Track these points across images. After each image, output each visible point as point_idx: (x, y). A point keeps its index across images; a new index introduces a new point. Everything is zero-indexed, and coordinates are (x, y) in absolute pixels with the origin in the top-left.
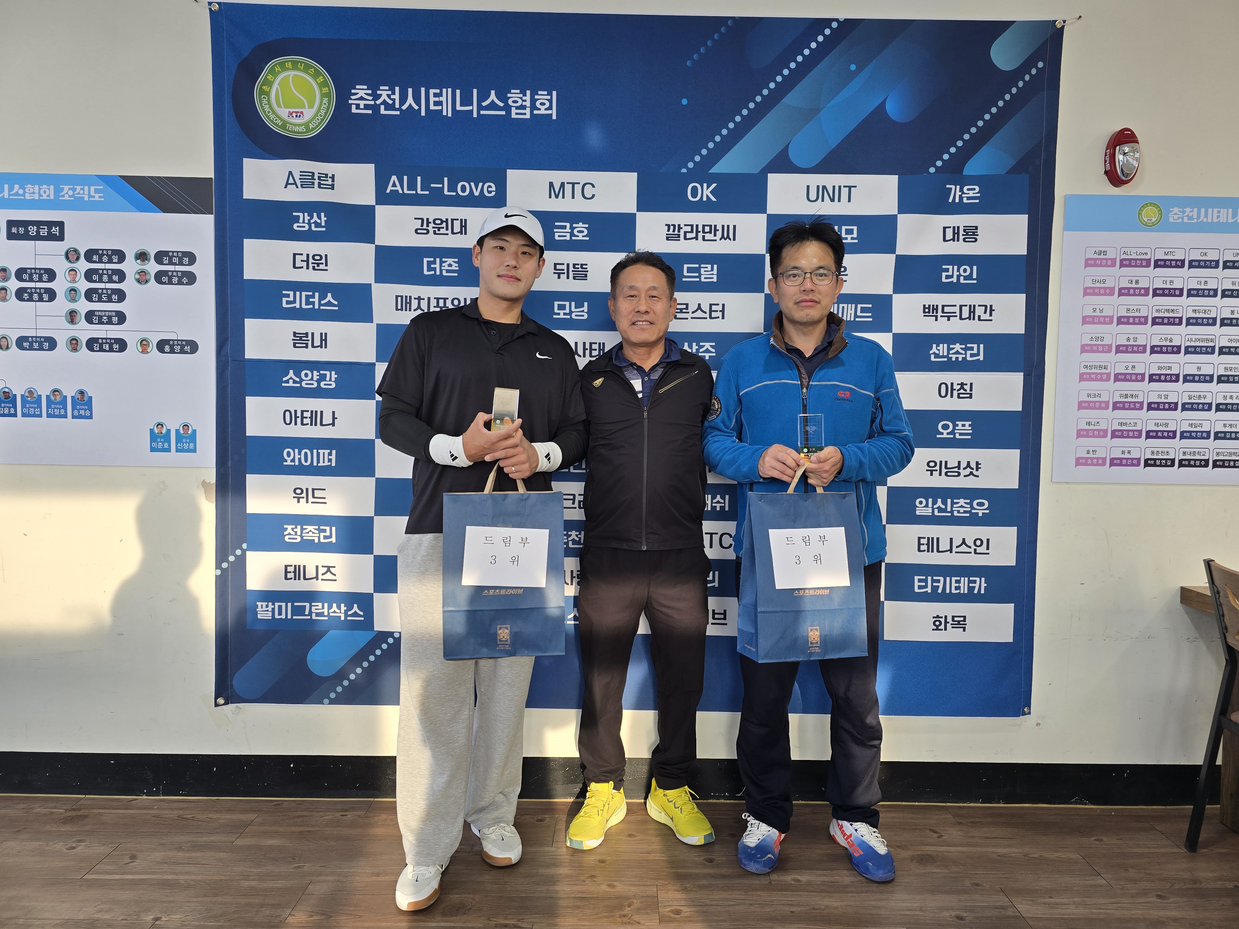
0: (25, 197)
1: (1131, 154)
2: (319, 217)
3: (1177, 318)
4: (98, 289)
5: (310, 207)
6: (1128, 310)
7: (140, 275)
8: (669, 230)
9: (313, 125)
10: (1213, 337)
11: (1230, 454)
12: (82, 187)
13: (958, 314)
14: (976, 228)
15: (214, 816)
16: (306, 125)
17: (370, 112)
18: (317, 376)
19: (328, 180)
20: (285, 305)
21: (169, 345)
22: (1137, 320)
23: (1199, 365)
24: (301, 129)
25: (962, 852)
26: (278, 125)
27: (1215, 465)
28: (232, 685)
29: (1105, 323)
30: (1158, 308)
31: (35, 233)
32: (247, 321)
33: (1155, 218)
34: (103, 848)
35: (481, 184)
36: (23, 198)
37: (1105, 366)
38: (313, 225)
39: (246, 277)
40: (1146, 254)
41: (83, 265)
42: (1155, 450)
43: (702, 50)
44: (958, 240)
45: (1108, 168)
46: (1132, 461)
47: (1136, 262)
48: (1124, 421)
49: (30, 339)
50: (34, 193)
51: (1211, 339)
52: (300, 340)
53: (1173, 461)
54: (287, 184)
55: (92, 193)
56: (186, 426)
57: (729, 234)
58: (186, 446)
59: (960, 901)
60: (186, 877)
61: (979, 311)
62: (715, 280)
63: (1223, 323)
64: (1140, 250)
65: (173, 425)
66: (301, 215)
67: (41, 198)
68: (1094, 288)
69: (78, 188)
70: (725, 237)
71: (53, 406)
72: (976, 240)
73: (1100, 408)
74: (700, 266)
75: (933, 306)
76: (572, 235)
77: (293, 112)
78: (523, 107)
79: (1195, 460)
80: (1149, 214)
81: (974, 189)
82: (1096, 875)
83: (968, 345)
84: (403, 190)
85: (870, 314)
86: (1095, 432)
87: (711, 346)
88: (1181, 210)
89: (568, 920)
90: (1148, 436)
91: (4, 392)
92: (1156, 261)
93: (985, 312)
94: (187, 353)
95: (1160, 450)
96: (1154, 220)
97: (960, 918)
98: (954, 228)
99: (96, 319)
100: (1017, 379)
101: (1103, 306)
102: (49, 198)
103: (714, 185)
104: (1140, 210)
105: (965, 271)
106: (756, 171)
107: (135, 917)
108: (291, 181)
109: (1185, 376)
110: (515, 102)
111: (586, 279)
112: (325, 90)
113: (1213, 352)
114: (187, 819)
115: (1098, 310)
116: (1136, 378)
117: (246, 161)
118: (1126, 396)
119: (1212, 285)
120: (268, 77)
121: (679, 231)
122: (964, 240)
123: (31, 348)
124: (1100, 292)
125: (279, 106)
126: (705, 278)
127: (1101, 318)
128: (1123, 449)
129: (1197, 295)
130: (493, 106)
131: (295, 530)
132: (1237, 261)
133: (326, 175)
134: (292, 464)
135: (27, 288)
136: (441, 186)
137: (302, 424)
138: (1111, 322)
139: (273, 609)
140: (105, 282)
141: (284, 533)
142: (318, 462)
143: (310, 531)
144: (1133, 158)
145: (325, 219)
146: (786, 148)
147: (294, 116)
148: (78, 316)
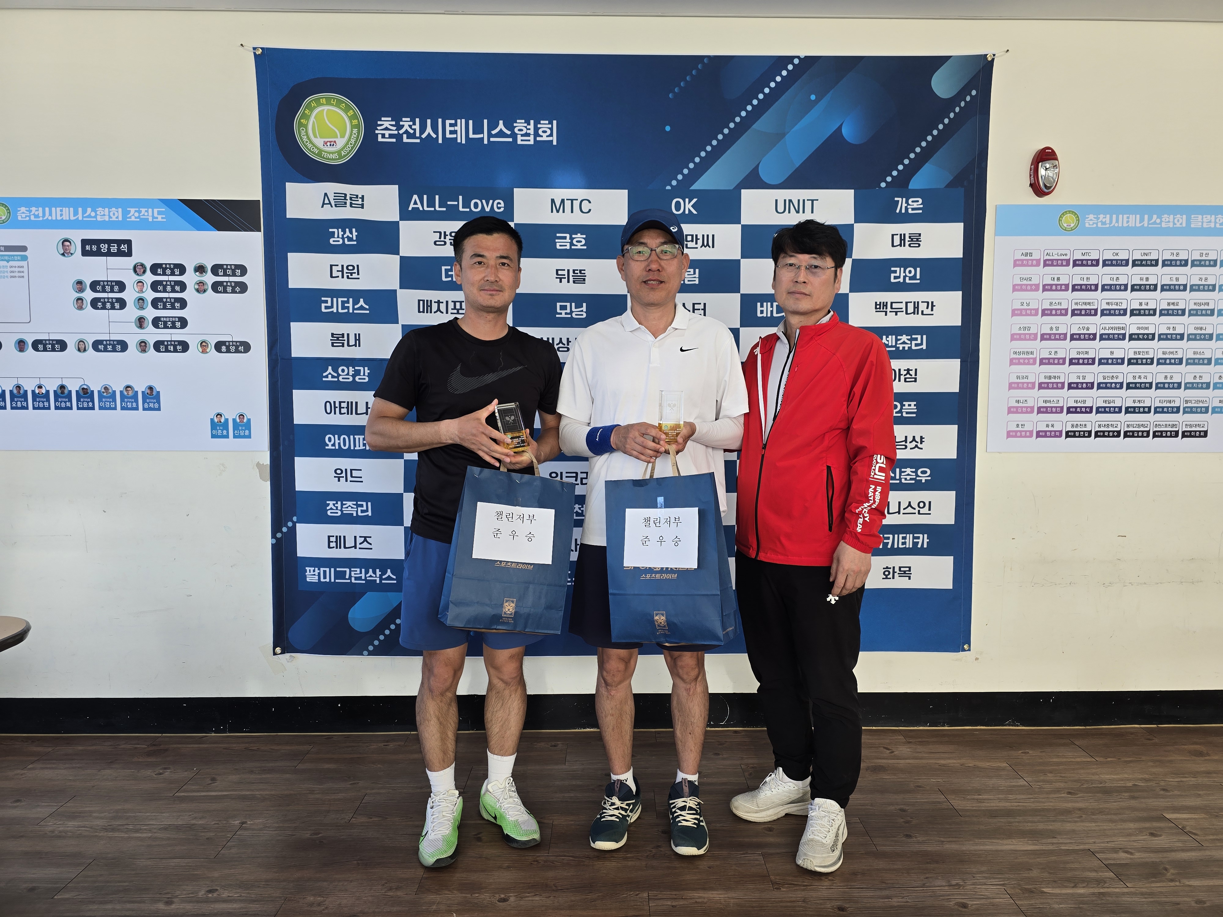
0: (96, 218)
1: (1052, 169)
2: (351, 233)
3: (1093, 309)
4: (163, 298)
5: (344, 224)
7: (199, 286)
9: (344, 153)
10: (1124, 326)
11: (1139, 426)
12: (147, 209)
13: (904, 309)
14: (920, 235)
15: (276, 747)
16: (339, 152)
17: (394, 140)
18: (353, 371)
19: (358, 200)
20: (323, 310)
21: (225, 345)
22: (1059, 312)
23: (1112, 350)
24: (335, 156)
25: (909, 763)
26: (314, 153)
27: (1126, 436)
28: (287, 637)
29: (1031, 315)
30: (1076, 301)
31: (106, 250)
32: (292, 324)
33: (1073, 223)
34: (186, 773)
35: (491, 201)
36: (95, 219)
37: (1031, 352)
38: (346, 240)
39: (291, 286)
40: (1066, 255)
41: (149, 278)
42: (1075, 423)
43: (682, 84)
44: (904, 246)
45: (1033, 182)
46: (1055, 433)
47: (1057, 262)
48: (1048, 399)
49: (105, 343)
50: (104, 215)
52: (337, 340)
53: (1090, 432)
54: (323, 204)
55: (156, 215)
56: (242, 416)
57: (708, 242)
58: (242, 433)
59: (903, 799)
60: (261, 793)
61: (923, 307)
62: (697, 282)
63: (1133, 313)
64: (1060, 252)
65: (230, 415)
66: (336, 230)
67: (110, 219)
68: (1021, 285)
69: (143, 210)
70: (705, 244)
71: (126, 400)
72: (919, 245)
73: (1028, 388)
75: (884, 303)
76: (572, 244)
77: (327, 142)
78: (527, 135)
79: (1109, 432)
80: (1069, 220)
81: (918, 201)
82: (1019, 778)
83: (913, 336)
84: (423, 207)
86: (1024, 409)
88: (1096, 216)
90: (1069, 411)
91: (83, 389)
92: (1075, 261)
93: (927, 308)
94: (241, 352)
95: (1079, 423)
96: (1072, 225)
97: (904, 811)
98: (901, 235)
99: (161, 324)
100: (955, 364)
101: (1030, 301)
102: (117, 219)
103: (695, 199)
104: (1061, 217)
105: (910, 272)
106: (731, 188)
108: (327, 201)
110: (520, 130)
111: (585, 283)
112: (355, 122)
113: (1124, 339)
114: (253, 750)
115: (1025, 304)
117: (288, 184)
118: (1050, 378)
119: (1123, 281)
120: (306, 112)
122: (910, 245)
123: (106, 350)
124: (1026, 288)
125: (315, 137)
127: (1027, 311)
128: (1048, 423)
129: (1110, 290)
130: (501, 134)
131: (336, 505)
132: (1144, 260)
133: (357, 196)
134: (334, 448)
135: (101, 298)
136: (456, 203)
137: (340, 413)
138: (1036, 314)
139: (319, 574)
140: (169, 292)
141: (328, 508)
142: (355, 446)
143: (350, 506)
144: (1054, 173)
145: (357, 233)
146: (757, 167)
147: (329, 145)
148: (146, 322)
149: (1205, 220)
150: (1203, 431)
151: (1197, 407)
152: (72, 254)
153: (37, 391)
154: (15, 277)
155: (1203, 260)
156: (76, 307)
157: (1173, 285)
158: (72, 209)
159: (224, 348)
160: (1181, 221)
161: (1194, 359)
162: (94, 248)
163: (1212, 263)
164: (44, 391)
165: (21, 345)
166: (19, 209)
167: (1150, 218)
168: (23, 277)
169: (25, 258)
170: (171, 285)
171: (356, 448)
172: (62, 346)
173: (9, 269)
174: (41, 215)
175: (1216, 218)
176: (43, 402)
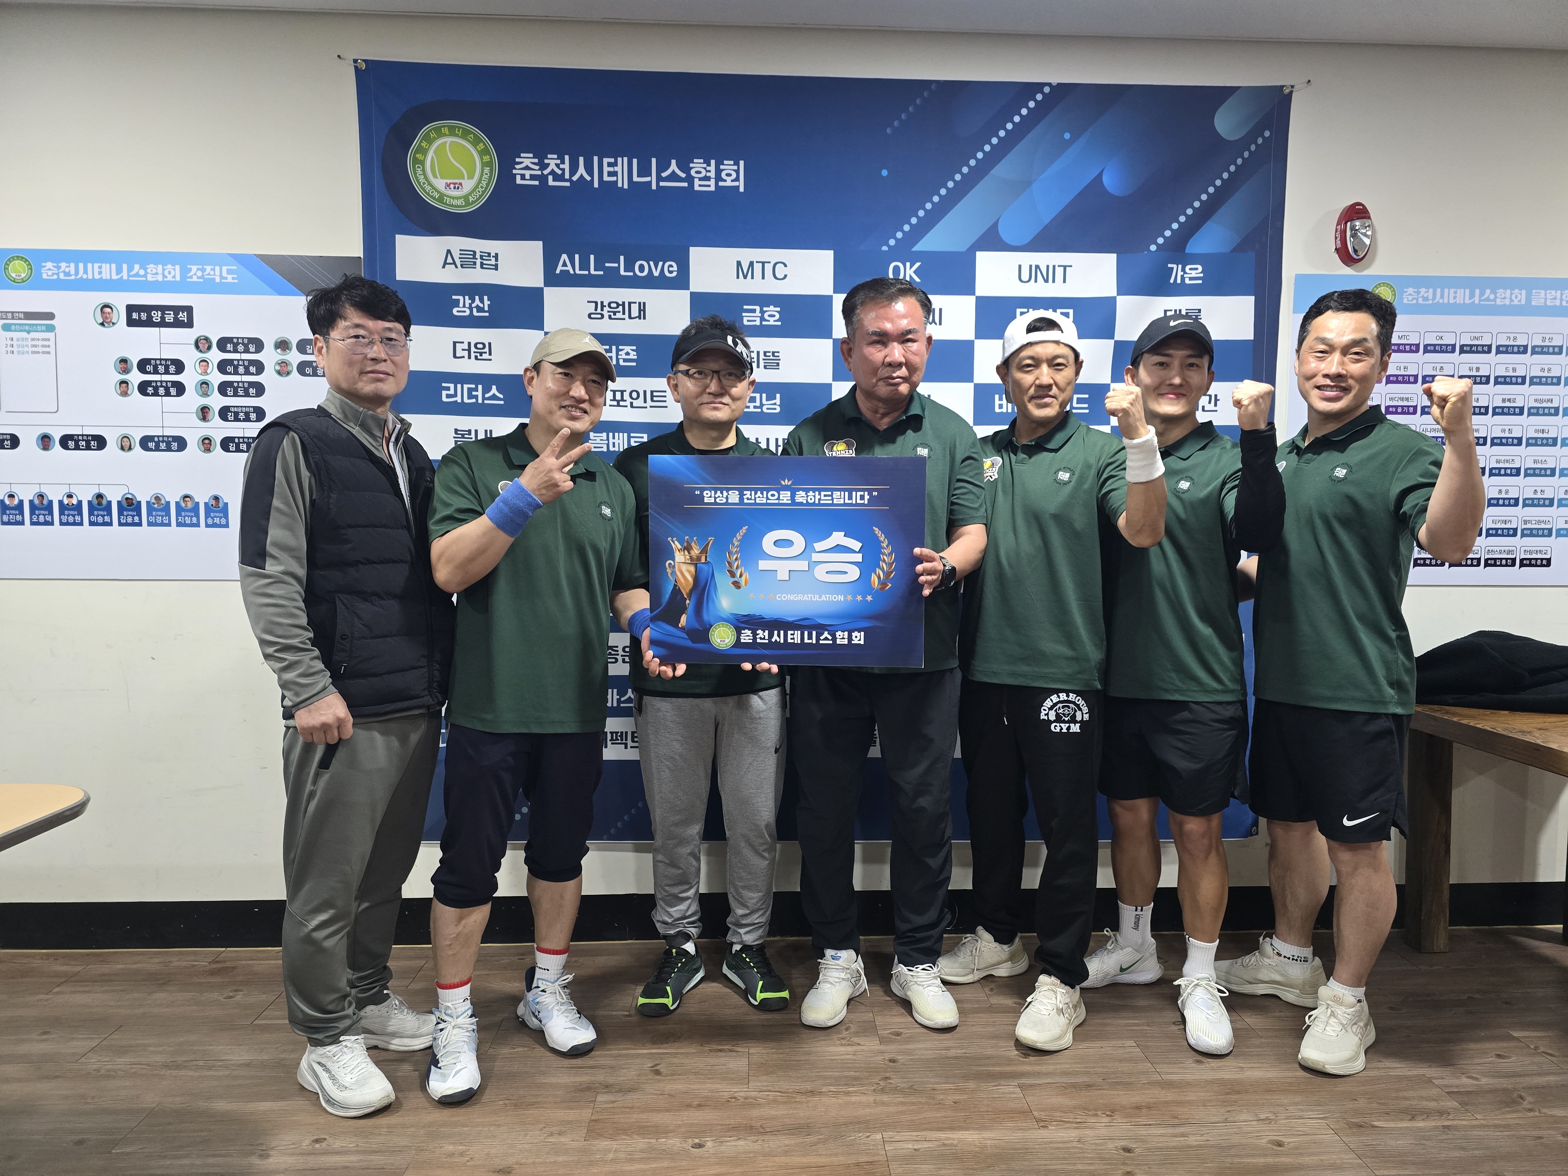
0: (146, 278)
1: (1364, 231)
2: (482, 301)
3: (1411, 406)
4: (233, 382)
5: (472, 290)
7: (281, 366)
9: (473, 198)
12: (213, 267)
16: (466, 198)
17: (536, 183)
19: (491, 260)
20: (444, 399)
24: (460, 202)
26: (434, 198)
30: (1391, 396)
31: (159, 319)
35: (661, 264)
36: (144, 279)
38: (475, 310)
43: (903, 116)
45: (1339, 245)
49: (156, 439)
50: (157, 274)
54: (445, 263)
55: (224, 274)
66: (461, 298)
67: (165, 279)
69: (208, 268)
76: (762, 319)
77: (450, 183)
78: (707, 178)
81: (1197, 269)
84: (574, 269)
88: (1416, 290)
91: (127, 499)
99: (231, 416)
102: (174, 280)
103: (918, 264)
106: (963, 249)
108: (449, 260)
110: (698, 172)
111: (778, 369)
112: (486, 158)
117: (398, 238)
120: (422, 144)
123: (157, 449)
125: (435, 176)
130: (673, 177)
132: (1474, 345)
133: (489, 254)
135: (151, 382)
136: (616, 265)
140: (241, 375)
144: (1365, 235)
145: (489, 302)
146: (996, 223)
147: (452, 188)
148: (211, 412)
149: (1548, 296)
150: (1545, 559)
151: (1538, 529)
152: (114, 324)
153: (66, 501)
154: (38, 352)
155: (1546, 346)
157: (1509, 376)
158: (114, 266)
160: (1520, 297)
161: (1534, 469)
162: (144, 316)
163: (1556, 350)
164: (74, 501)
165: (45, 441)
166: (43, 264)
167: (1482, 294)
168: (49, 353)
169: (51, 329)
170: (244, 365)
172: (100, 442)
173: (30, 343)
174: (73, 272)
175: (1562, 294)
176: (74, 516)
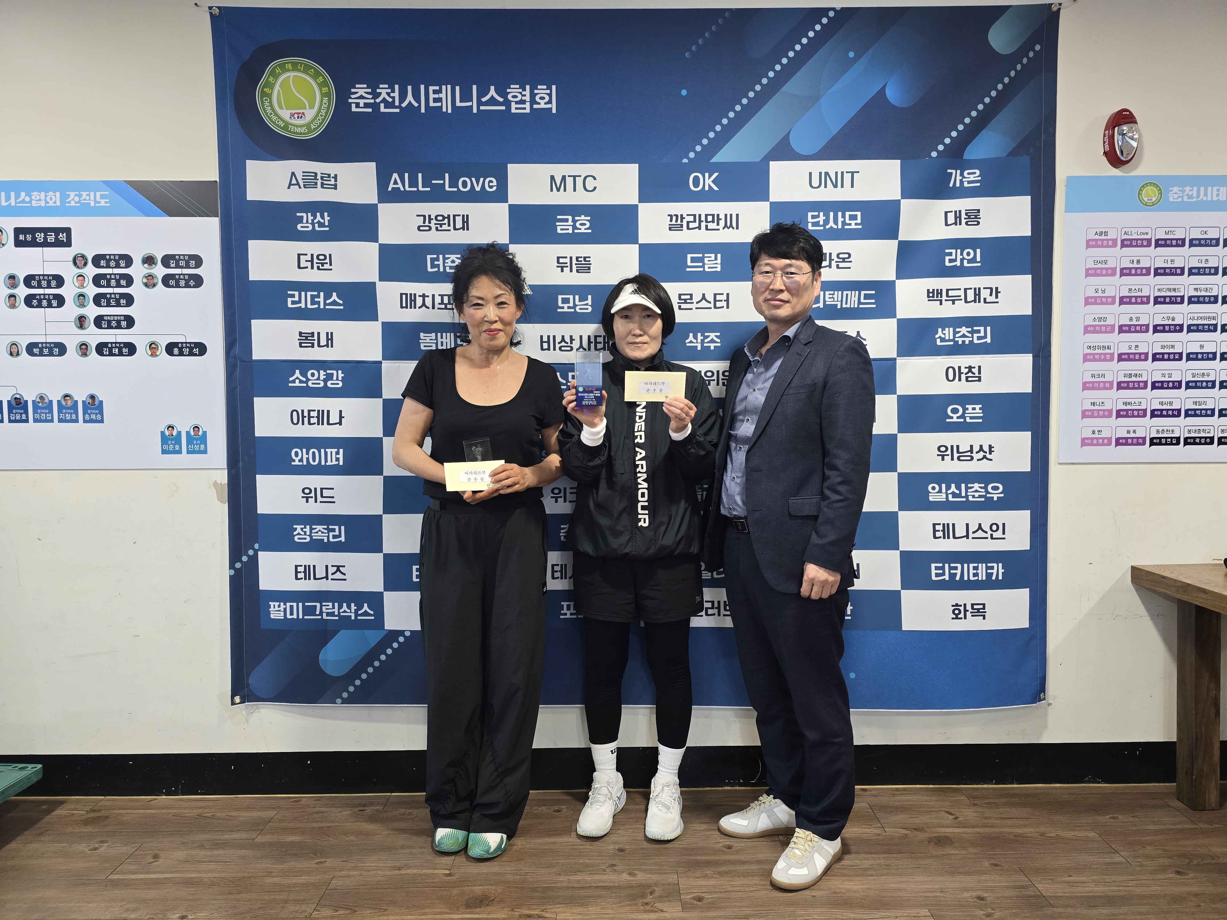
1: (1130, 134)
2: (323, 218)
3: (1179, 296)
4: (106, 294)
5: (313, 207)
6: (1130, 290)
7: (148, 279)
8: (671, 221)
9: (315, 126)
10: (1215, 315)
12: (88, 193)
13: (963, 297)
14: (978, 211)
15: (234, 814)
16: (308, 125)
17: (370, 110)
18: (324, 375)
19: (330, 180)
20: (290, 305)
21: (178, 347)
22: (1139, 300)
23: (1202, 343)
24: (303, 130)
25: (978, 833)
26: (280, 127)
27: (1220, 443)
28: (248, 684)
29: (1107, 303)
30: (1159, 287)
31: (42, 240)
32: (253, 322)
33: (1155, 197)
34: (125, 848)
35: (482, 179)
36: (30, 205)
37: (1108, 346)
38: (316, 225)
39: (252, 278)
40: (1147, 233)
41: (91, 271)
42: (1161, 429)
43: (700, 41)
44: (960, 224)
45: (1107, 149)
46: (1138, 440)
47: (1137, 242)
48: (1129, 401)
49: (40, 345)
50: (40, 200)
51: (1213, 317)
52: (306, 339)
53: (1178, 439)
54: (290, 184)
55: (98, 199)
56: (196, 428)
57: (731, 223)
58: (197, 448)
59: (979, 881)
60: (210, 875)
61: (985, 293)
62: (719, 269)
64: (1140, 230)
65: (184, 427)
66: (304, 215)
67: (47, 205)
68: (1095, 269)
69: (84, 194)
70: (728, 226)
71: (64, 411)
72: (978, 223)
73: (1105, 388)
74: (703, 255)
75: (937, 290)
76: (574, 227)
77: (295, 113)
78: (523, 102)
79: (1201, 438)
80: (1150, 194)
81: (975, 173)
82: (1113, 853)
83: (975, 328)
84: (404, 187)
85: (873, 301)
86: (1100, 412)
87: (716, 336)
88: (1181, 189)
89: (591, 909)
90: (1153, 415)
91: (16, 398)
92: (1157, 241)
93: (991, 295)
94: (195, 355)
95: (1165, 429)
96: (1154, 199)
97: (981, 899)
98: (956, 212)
99: (105, 324)
100: (1026, 360)
101: (1106, 287)
102: (55, 205)
103: (716, 175)
104: (1140, 190)
105: (968, 254)
106: (758, 160)
107: (162, 916)
108: (294, 182)
109: (1188, 355)
110: (515, 97)
111: (590, 272)
113: (1215, 330)
114: (207, 817)
115: (1100, 291)
116: (1140, 358)
117: (248, 162)
118: (1130, 376)
119: (1213, 263)
120: (270, 79)
121: (682, 221)
122: (967, 223)
123: (41, 354)
124: (1101, 273)
125: (281, 108)
126: (709, 268)
127: (1103, 299)
128: (1129, 428)
129: (1198, 274)
130: (492, 101)
131: (304, 530)
133: (329, 175)
134: (301, 463)
135: (35, 295)
136: (442, 182)
137: (310, 423)
138: (1113, 303)
139: (285, 609)
140: (113, 287)
141: (295, 533)
142: (326, 461)
143: (320, 531)
144: (1132, 138)
145: (329, 218)
146: (788, 135)
147: (296, 117)
148: (87, 322)
152: (3, 245)
156: (8, 304)
158: (3, 194)
159: (176, 351)
162: (29, 238)
170: (115, 279)
171: (327, 464)
